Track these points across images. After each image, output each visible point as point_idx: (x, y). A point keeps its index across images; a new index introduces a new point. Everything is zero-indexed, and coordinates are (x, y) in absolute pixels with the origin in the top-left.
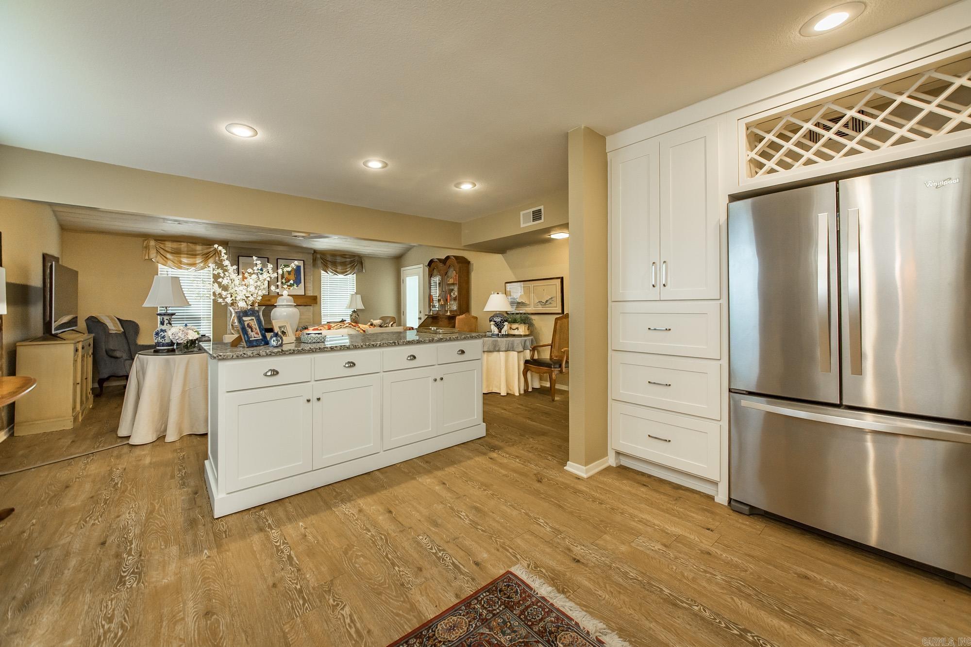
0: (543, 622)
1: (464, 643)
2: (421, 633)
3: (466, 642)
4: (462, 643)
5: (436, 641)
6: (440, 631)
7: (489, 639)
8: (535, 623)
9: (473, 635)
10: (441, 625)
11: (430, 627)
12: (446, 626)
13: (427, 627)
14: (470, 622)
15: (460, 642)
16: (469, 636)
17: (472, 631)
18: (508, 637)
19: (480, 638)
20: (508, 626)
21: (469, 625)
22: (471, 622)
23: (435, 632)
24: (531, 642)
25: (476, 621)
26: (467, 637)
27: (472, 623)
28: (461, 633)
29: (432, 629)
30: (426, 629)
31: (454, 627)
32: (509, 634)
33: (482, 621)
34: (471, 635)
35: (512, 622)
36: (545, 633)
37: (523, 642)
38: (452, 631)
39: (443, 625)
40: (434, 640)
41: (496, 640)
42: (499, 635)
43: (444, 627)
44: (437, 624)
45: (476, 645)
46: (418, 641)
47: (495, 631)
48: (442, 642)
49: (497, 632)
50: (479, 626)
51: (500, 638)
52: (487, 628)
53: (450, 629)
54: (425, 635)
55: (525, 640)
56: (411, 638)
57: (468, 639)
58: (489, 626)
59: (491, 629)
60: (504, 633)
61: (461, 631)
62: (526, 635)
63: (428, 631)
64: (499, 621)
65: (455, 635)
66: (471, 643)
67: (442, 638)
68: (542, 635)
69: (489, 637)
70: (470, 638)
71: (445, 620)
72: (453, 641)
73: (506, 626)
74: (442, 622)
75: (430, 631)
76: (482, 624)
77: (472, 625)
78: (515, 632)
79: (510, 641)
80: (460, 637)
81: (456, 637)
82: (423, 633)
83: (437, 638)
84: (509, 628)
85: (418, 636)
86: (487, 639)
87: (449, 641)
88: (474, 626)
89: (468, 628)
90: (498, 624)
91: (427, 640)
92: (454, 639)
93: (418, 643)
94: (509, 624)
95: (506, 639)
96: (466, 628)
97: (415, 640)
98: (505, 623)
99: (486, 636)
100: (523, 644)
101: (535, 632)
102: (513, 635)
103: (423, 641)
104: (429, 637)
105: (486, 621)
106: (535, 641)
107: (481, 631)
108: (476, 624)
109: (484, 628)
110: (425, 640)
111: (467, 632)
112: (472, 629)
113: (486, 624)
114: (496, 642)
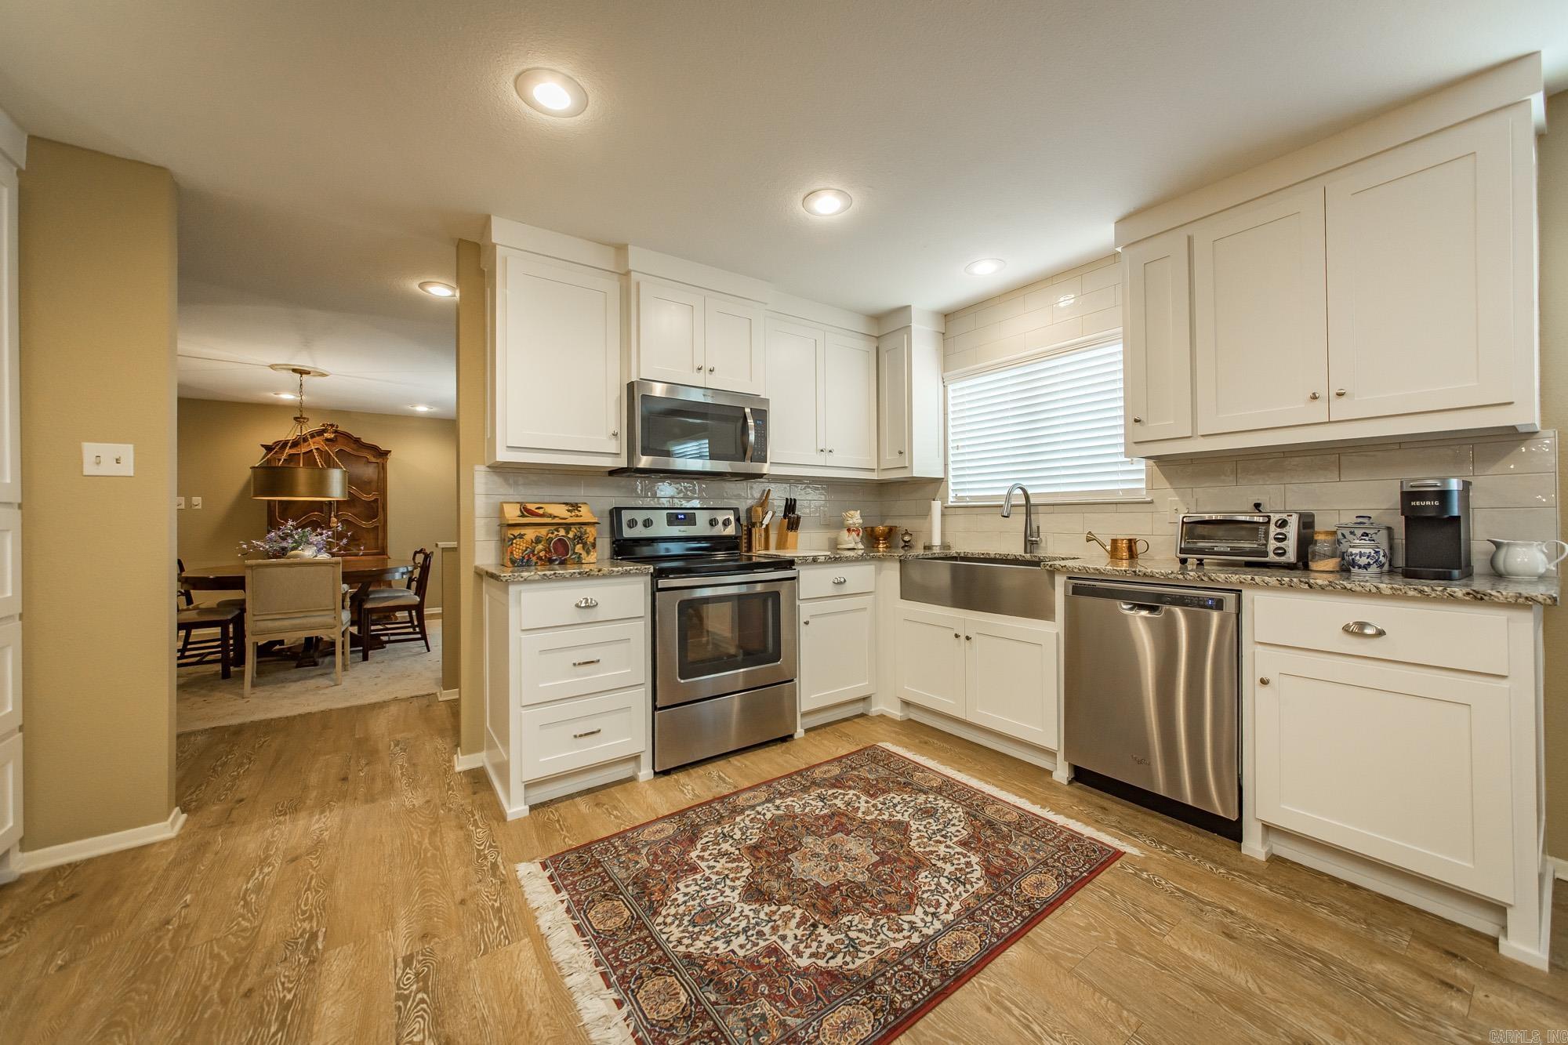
0: (691, 1037)
1: (827, 1003)
2: (896, 1018)
3: (824, 1004)
4: (830, 1002)
5: (869, 1006)
6: (867, 1021)
7: (787, 1008)
8: (706, 1035)
9: (813, 1014)
10: (867, 1031)
11: (884, 1027)
12: (858, 1030)
13: (889, 1027)
14: (817, 1037)
15: (833, 1004)
16: (820, 1013)
17: (814, 1021)
18: (757, 1012)
19: (802, 1009)
20: (753, 1028)
21: (818, 1032)
22: (815, 1037)
23: (875, 1019)
24: (725, 1003)
25: (807, 1039)
26: (822, 1011)
27: (814, 1034)
28: (832, 1017)
29: (880, 1024)
30: (890, 1023)
31: (844, 1028)
32: (755, 1015)
33: (795, 1038)
34: (816, 1015)
35: (745, 1036)
36: (697, 1018)
37: (737, 1004)
38: (847, 1022)
39: (862, 1031)
40: (873, 1007)
41: (778, 1007)
42: (772, 1015)
43: (860, 1027)
44: (873, 1031)
45: (809, 1000)
46: (898, 1005)
47: (776, 1020)
48: (861, 1004)
49: (773, 1019)
50: (801, 1029)
51: (771, 1010)
52: (789, 1025)
53: (850, 1023)
54: (888, 1013)
55: (733, 1007)
56: (910, 1008)
57: (821, 1008)
58: (785, 1030)
59: (783, 1024)
60: (763, 1017)
61: (831, 1021)
62: (728, 1014)
63: (885, 1020)
64: (766, 1038)
65: (840, 1014)
66: (816, 1002)
67: (862, 1009)
68: (703, 1013)
69: (788, 1012)
70: (818, 1010)
71: (861, 1040)
72: (844, 1005)
73: (756, 1028)
74: (865, 1035)
75: (882, 1021)
76: (795, 1033)
77: (814, 1032)
78: (744, 1020)
79: (755, 1006)
80: (833, 1012)
81: (840, 1012)
82: (893, 1018)
83: (870, 1009)
84: (753, 1025)
85: (900, 1012)
86: (791, 1009)
87: (850, 1005)
88: (810, 1031)
89: (821, 1025)
90: (769, 1032)
91: (884, 1006)
92: (843, 1009)
93: (897, 1003)
94: (751, 1032)
95: (762, 1009)
96: (824, 1026)
97: (903, 1006)
98: (757, 1035)
99: (791, 1012)
100: (738, 1001)
101: (712, 1019)
102: (749, 1015)
103: (891, 1006)
104: (883, 1011)
105: (788, 1039)
106: (719, 1004)
107: (799, 1021)
108: (807, 1033)
109: (794, 1025)
110: (888, 1007)
111: (822, 1020)
112: (814, 1023)
113: (789, 1034)
114: (778, 1004)
